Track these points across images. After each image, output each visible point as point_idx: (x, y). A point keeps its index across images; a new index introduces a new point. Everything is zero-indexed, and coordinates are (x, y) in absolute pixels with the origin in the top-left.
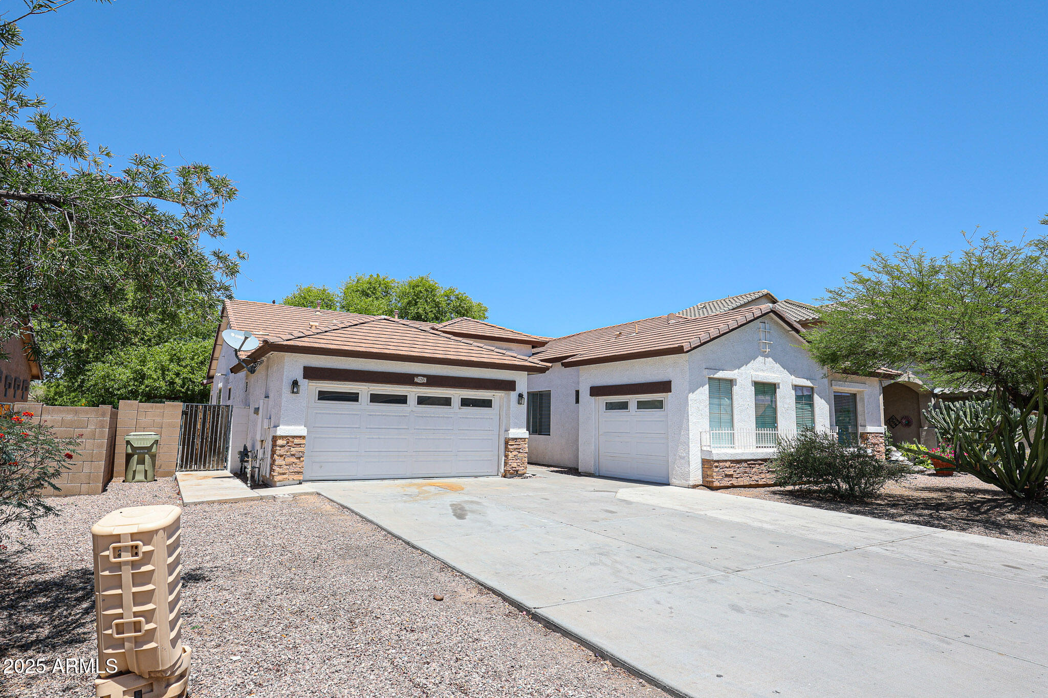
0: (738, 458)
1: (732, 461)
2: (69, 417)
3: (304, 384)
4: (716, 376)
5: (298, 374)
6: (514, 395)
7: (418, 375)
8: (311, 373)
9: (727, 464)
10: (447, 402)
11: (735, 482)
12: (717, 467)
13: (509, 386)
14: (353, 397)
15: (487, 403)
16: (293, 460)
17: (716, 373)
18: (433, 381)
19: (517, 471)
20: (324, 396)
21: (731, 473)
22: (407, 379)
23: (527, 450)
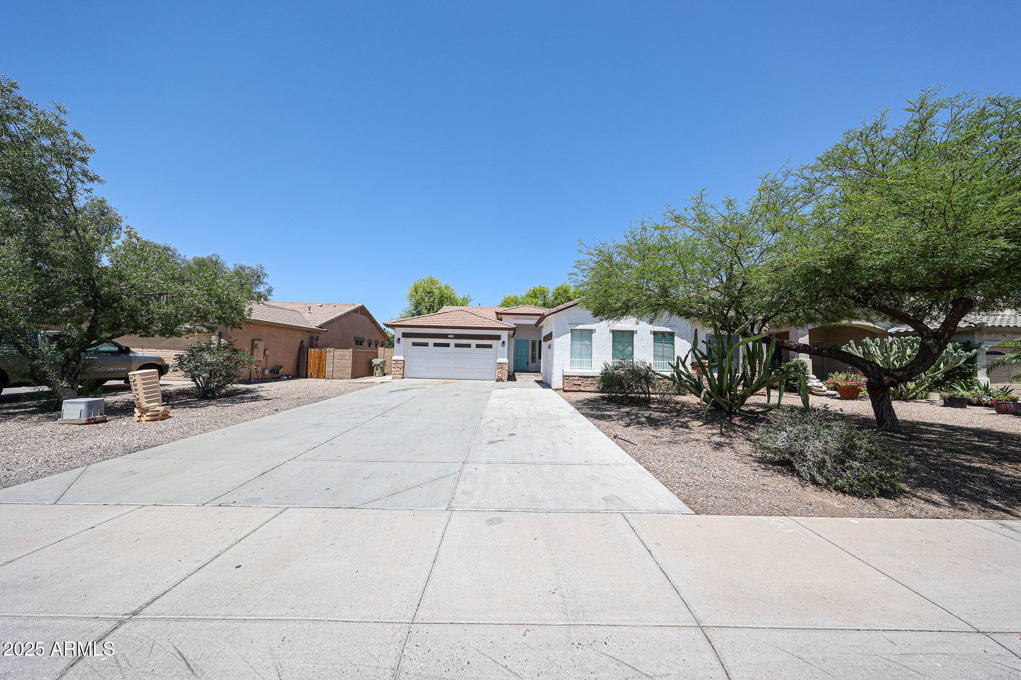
0: (585, 375)
1: (580, 377)
2: (342, 353)
3: (402, 339)
4: (576, 328)
5: (400, 336)
6: (500, 342)
7: (450, 334)
8: (405, 335)
9: (576, 378)
10: (469, 346)
11: (582, 388)
12: (567, 379)
13: (498, 338)
14: (426, 345)
15: (490, 346)
16: (399, 369)
17: (576, 326)
18: (457, 337)
19: (502, 379)
20: (414, 344)
21: (580, 383)
22: (445, 336)
23: (507, 369)
